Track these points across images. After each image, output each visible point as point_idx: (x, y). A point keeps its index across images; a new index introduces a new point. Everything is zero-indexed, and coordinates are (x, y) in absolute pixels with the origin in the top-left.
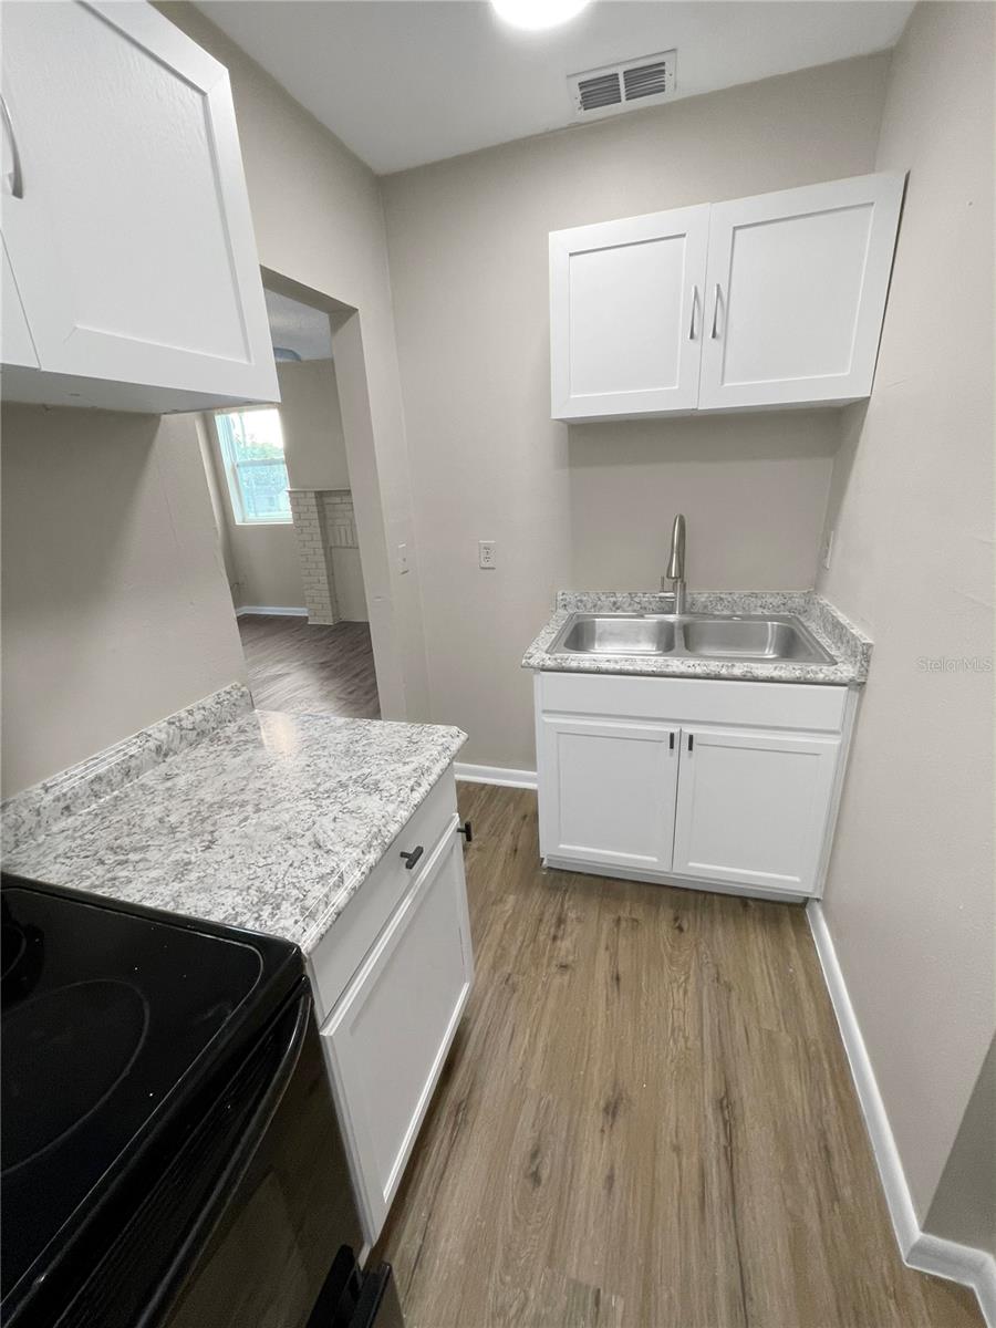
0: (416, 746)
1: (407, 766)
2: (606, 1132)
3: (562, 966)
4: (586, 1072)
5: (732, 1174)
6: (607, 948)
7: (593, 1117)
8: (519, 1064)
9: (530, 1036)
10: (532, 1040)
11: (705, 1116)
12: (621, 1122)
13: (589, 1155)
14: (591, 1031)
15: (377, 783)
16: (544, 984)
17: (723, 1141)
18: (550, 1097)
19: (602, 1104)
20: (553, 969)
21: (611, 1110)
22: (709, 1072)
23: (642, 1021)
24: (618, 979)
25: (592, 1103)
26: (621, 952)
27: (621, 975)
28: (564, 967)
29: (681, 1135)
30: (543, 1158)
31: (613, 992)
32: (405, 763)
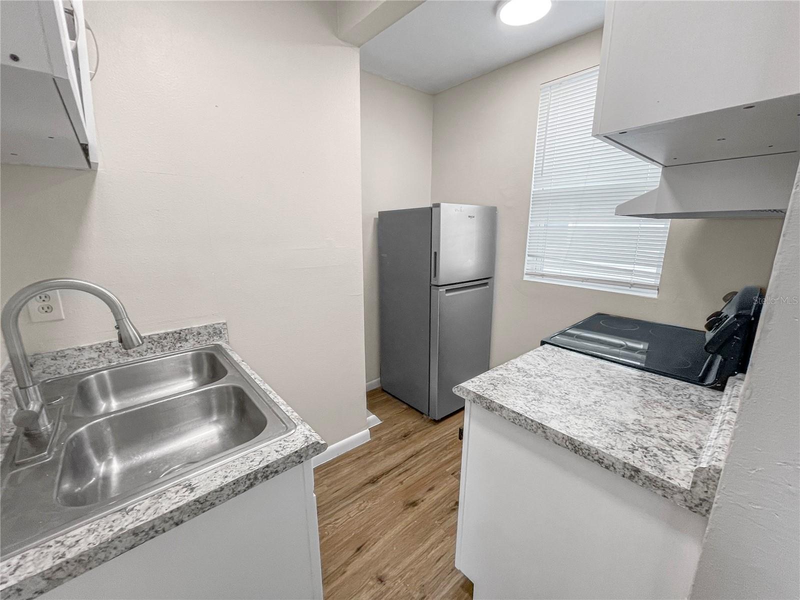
0: (492, 382)
1: (501, 373)
2: (422, 500)
3: (382, 582)
4: (414, 521)
5: (390, 470)
6: (344, 572)
7: (423, 507)
8: (443, 544)
9: (429, 553)
10: (429, 550)
11: (383, 483)
12: (414, 499)
13: (433, 498)
14: (397, 534)
15: (519, 371)
16: (402, 577)
17: (384, 476)
18: (436, 522)
19: (416, 508)
20: (388, 583)
21: (414, 504)
22: (366, 491)
23: (370, 522)
24: (359, 549)
25: (420, 510)
26: (340, 564)
27: (356, 549)
28: (381, 580)
29: (396, 484)
30: (451, 507)
31: (369, 544)
32: (502, 375)
